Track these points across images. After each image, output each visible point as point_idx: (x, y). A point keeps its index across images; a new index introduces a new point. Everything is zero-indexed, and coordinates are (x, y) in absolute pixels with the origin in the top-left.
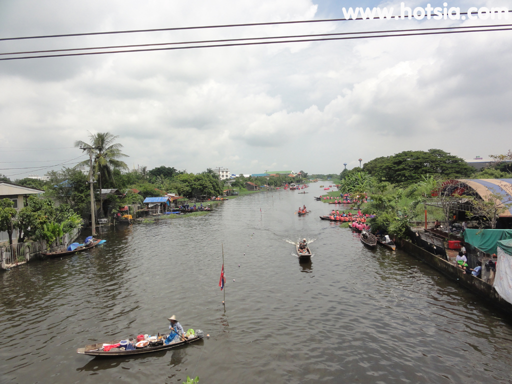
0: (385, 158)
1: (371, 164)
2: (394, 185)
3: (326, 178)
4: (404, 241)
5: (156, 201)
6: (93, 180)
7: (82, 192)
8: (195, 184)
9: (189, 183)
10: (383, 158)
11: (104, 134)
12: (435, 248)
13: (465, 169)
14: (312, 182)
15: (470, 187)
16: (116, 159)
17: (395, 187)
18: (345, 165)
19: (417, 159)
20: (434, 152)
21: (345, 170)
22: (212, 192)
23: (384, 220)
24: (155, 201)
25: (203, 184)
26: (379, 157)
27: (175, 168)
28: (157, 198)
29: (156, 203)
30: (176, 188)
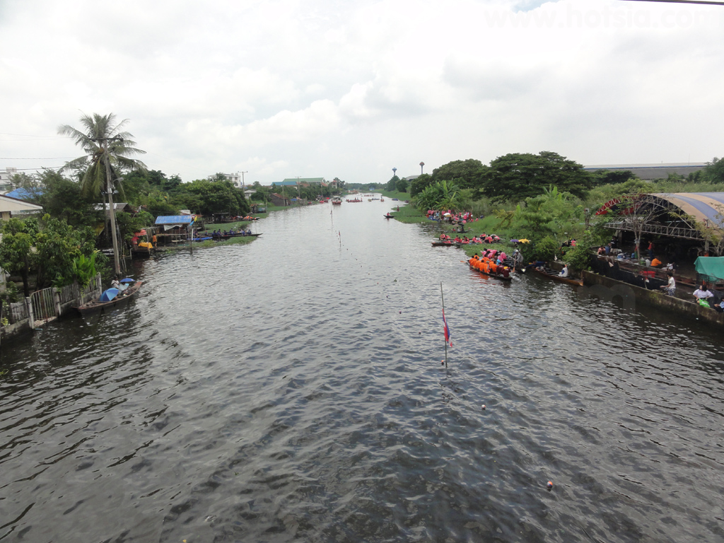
0: (462, 162)
1: (444, 169)
2: (491, 200)
3: (367, 188)
4: (584, 273)
5: (176, 222)
6: (113, 190)
7: (78, 207)
8: (212, 196)
9: (203, 194)
10: (459, 162)
11: (106, 116)
12: (648, 281)
13: (587, 178)
14: (350, 194)
15: (671, 204)
16: (126, 156)
17: (493, 202)
18: (394, 170)
19: (529, 164)
20: (546, 155)
21: (395, 178)
22: (238, 207)
23: (547, 247)
24: (173, 222)
25: (225, 197)
26: (454, 160)
27: (162, 172)
28: (176, 217)
29: (174, 224)
30: (186, 202)
